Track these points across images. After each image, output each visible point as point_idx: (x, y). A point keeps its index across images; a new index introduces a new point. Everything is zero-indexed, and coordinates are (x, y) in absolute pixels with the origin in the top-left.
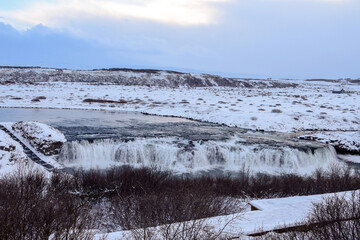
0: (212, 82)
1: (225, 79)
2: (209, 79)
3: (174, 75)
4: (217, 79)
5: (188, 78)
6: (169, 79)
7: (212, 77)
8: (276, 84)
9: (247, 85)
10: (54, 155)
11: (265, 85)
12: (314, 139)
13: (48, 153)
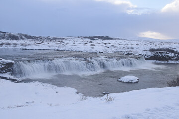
1: (30, 36)
2: (22, 36)
3: (2, 34)
4: (26, 36)
5: (10, 35)
8: (55, 39)
9: (41, 39)
10: (8, 73)
11: (50, 39)
12: (131, 54)
13: (5, 71)
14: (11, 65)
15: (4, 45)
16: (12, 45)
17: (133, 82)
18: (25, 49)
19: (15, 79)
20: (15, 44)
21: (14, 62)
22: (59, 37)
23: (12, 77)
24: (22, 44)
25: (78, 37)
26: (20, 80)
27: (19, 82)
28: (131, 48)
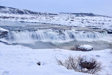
0: (28, 13)
1: (32, 12)
2: (26, 12)
3: (12, 9)
4: (29, 12)
5: (18, 11)
6: (10, 11)
7: (27, 11)
8: (50, 14)
9: (40, 14)
10: (4, 38)
11: (46, 14)
12: (98, 29)
13: (1, 37)
14: (6, 32)
15: (9, 18)
16: (15, 19)
17: (87, 49)
18: (23, 22)
19: (8, 42)
20: (17, 18)
21: (8, 31)
22: (54, 13)
23: (6, 41)
24: (22, 18)
25: (68, 13)
26: (10, 44)
27: (9, 44)
28: (102, 24)
